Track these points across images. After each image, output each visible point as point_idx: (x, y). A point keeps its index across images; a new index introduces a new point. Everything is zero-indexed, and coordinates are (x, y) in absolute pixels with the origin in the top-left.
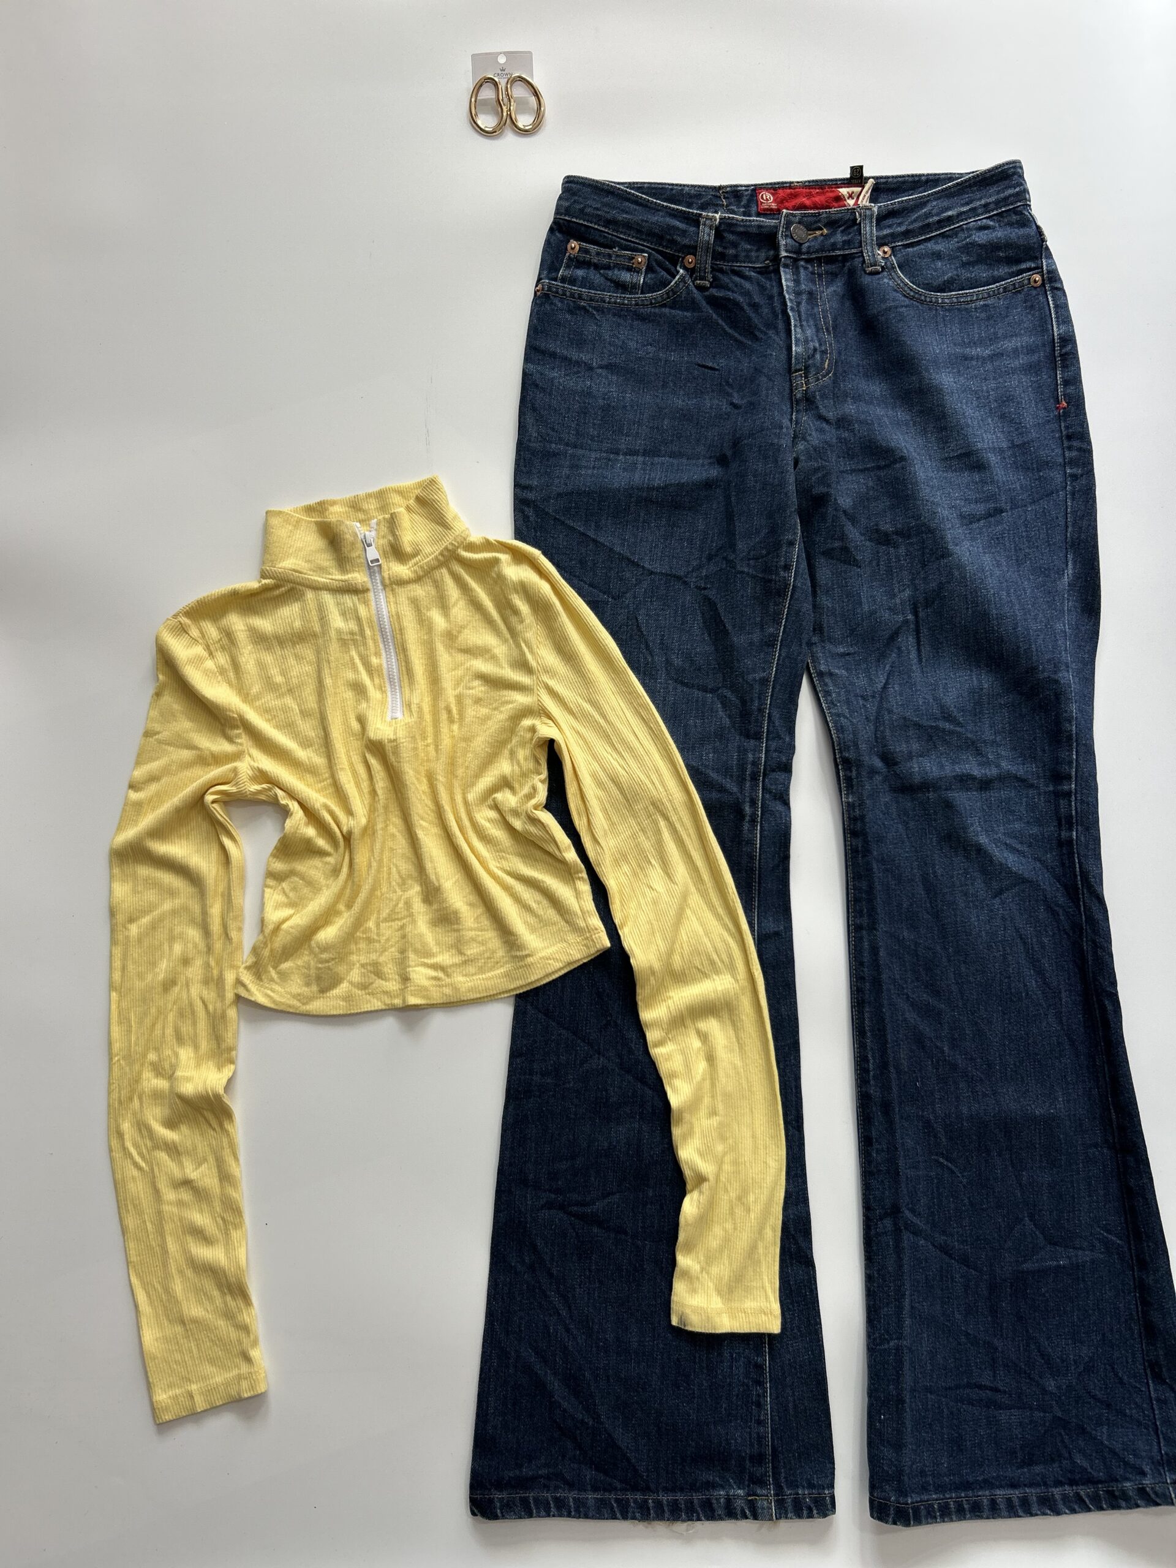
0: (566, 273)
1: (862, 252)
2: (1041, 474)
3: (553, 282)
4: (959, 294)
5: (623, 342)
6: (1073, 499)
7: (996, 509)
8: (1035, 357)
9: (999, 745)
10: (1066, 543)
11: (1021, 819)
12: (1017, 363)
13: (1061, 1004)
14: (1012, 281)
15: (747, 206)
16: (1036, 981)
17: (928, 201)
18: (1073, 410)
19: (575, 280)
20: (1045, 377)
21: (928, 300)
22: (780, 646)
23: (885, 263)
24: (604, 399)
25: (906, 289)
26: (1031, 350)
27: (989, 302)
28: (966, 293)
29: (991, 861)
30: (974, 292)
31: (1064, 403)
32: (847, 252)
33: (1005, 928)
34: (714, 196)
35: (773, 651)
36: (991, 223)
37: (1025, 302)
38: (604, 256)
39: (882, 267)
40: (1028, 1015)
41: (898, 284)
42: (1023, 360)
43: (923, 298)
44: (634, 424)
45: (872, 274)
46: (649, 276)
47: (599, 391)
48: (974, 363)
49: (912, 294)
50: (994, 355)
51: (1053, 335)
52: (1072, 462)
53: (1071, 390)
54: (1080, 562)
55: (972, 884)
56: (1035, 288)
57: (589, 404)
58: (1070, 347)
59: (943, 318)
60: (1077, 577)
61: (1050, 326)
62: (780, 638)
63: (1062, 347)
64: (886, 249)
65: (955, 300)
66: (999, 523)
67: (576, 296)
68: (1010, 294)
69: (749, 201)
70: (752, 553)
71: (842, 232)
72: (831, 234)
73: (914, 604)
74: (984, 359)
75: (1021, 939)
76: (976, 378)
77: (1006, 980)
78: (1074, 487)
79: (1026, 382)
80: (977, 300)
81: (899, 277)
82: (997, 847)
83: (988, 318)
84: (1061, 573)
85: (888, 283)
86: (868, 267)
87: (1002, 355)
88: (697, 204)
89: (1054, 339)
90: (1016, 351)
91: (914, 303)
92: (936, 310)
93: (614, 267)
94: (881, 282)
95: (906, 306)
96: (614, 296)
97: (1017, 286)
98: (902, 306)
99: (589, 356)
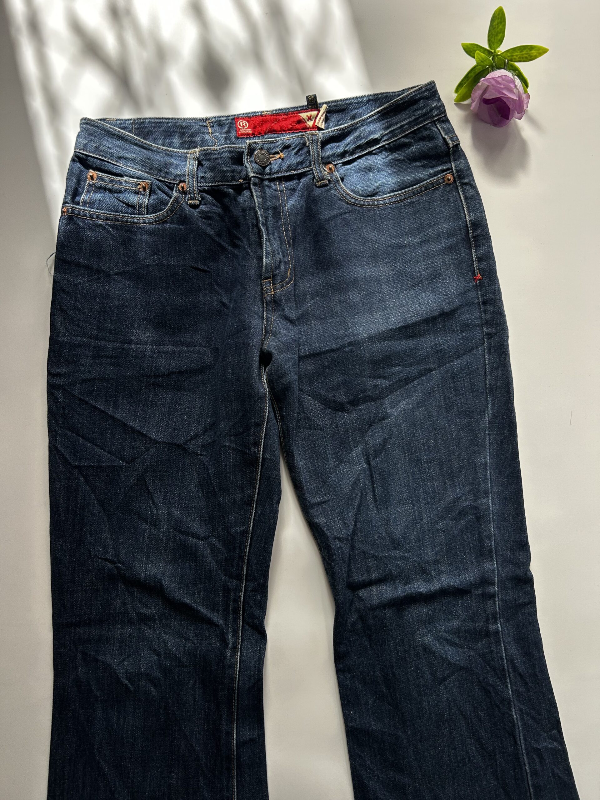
0: (86, 198)
1: (312, 170)
2: (464, 334)
3: (76, 206)
4: (390, 196)
5: (134, 253)
6: (490, 353)
7: (426, 370)
8: (455, 239)
9: (439, 563)
10: (486, 388)
11: (458, 618)
12: (439, 247)
13: (496, 765)
14: (430, 181)
15: (228, 132)
16: (476, 748)
17: (357, 128)
18: (486, 281)
19: (94, 203)
20: (463, 255)
21: (366, 204)
22: (256, 505)
23: (331, 177)
24: (119, 300)
25: (348, 197)
26: (450, 235)
27: (415, 199)
28: (396, 195)
29: (435, 656)
30: (402, 193)
31: (479, 275)
32: (300, 171)
33: (449, 709)
34: (202, 126)
35: (251, 509)
36: (407, 140)
37: (442, 197)
38: (116, 183)
39: (329, 181)
40: (471, 776)
41: (342, 194)
42: (445, 243)
43: (362, 203)
44: (143, 320)
45: (321, 186)
46: (152, 197)
47: (115, 293)
48: (407, 250)
49: (353, 201)
50: (422, 242)
51: (466, 221)
52: (488, 323)
53: (483, 265)
54: (498, 404)
55: (423, 677)
56: (450, 184)
57: (107, 304)
58: (480, 230)
59: (380, 216)
60: (495, 416)
61: (463, 215)
62: (256, 498)
63: (474, 230)
64: (331, 166)
65: (387, 201)
66: (430, 380)
67: (95, 216)
68: (430, 191)
69: (230, 128)
70: (233, 431)
71: (296, 154)
72: (287, 157)
73: (366, 455)
74: (415, 246)
75: (462, 715)
76: (410, 261)
77: (453, 751)
78: (490, 344)
79: (449, 261)
80: (405, 199)
81: (342, 188)
82: (440, 643)
83: (415, 213)
84: (482, 413)
85: (334, 194)
86: (318, 182)
87: (428, 241)
88: (188, 133)
89: (467, 224)
90: (438, 237)
91: (356, 208)
92: (374, 211)
93: (125, 191)
94: (329, 193)
95: (349, 212)
96: (125, 216)
97: (435, 185)
98: (346, 213)
99: (107, 265)
